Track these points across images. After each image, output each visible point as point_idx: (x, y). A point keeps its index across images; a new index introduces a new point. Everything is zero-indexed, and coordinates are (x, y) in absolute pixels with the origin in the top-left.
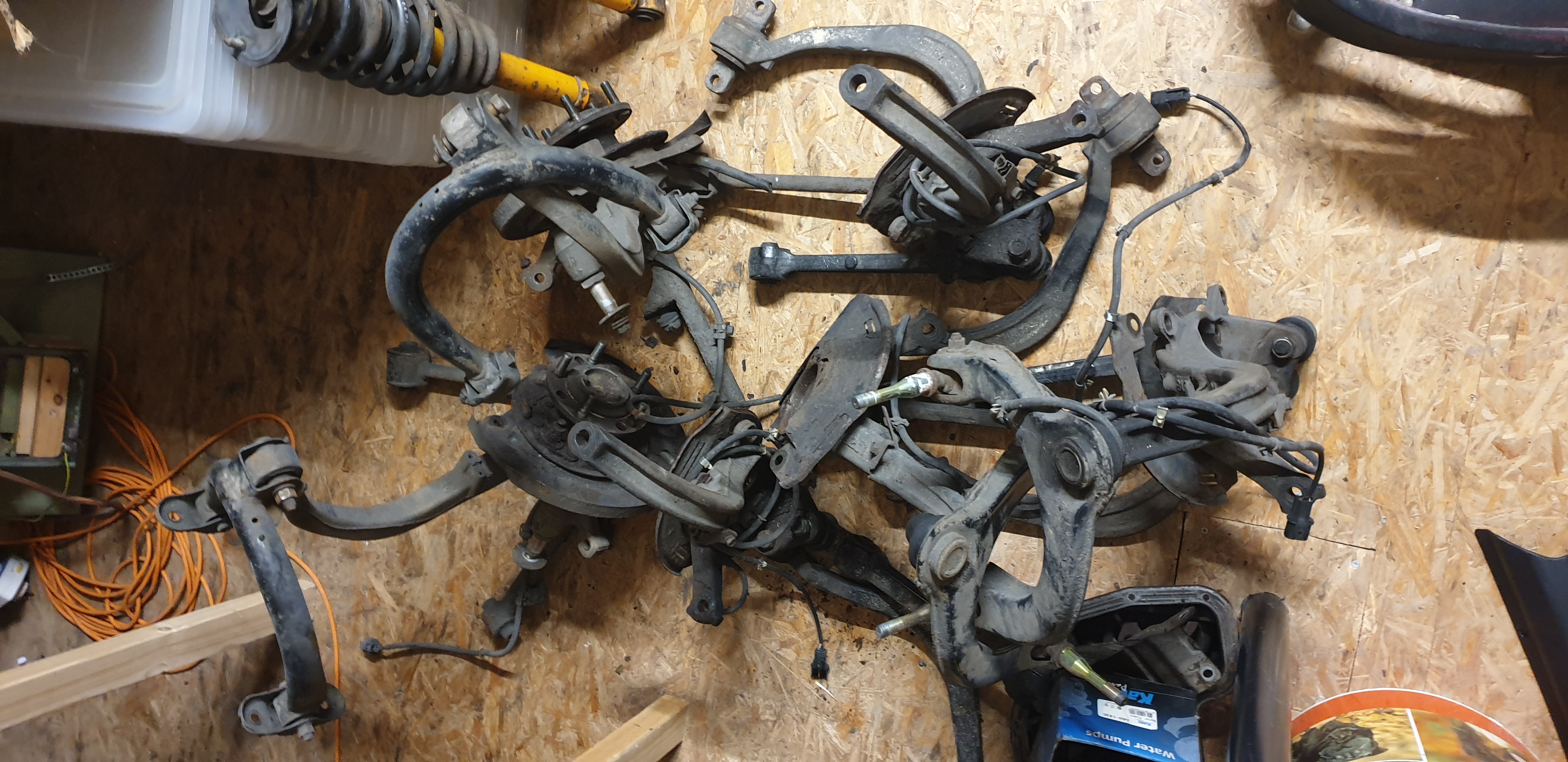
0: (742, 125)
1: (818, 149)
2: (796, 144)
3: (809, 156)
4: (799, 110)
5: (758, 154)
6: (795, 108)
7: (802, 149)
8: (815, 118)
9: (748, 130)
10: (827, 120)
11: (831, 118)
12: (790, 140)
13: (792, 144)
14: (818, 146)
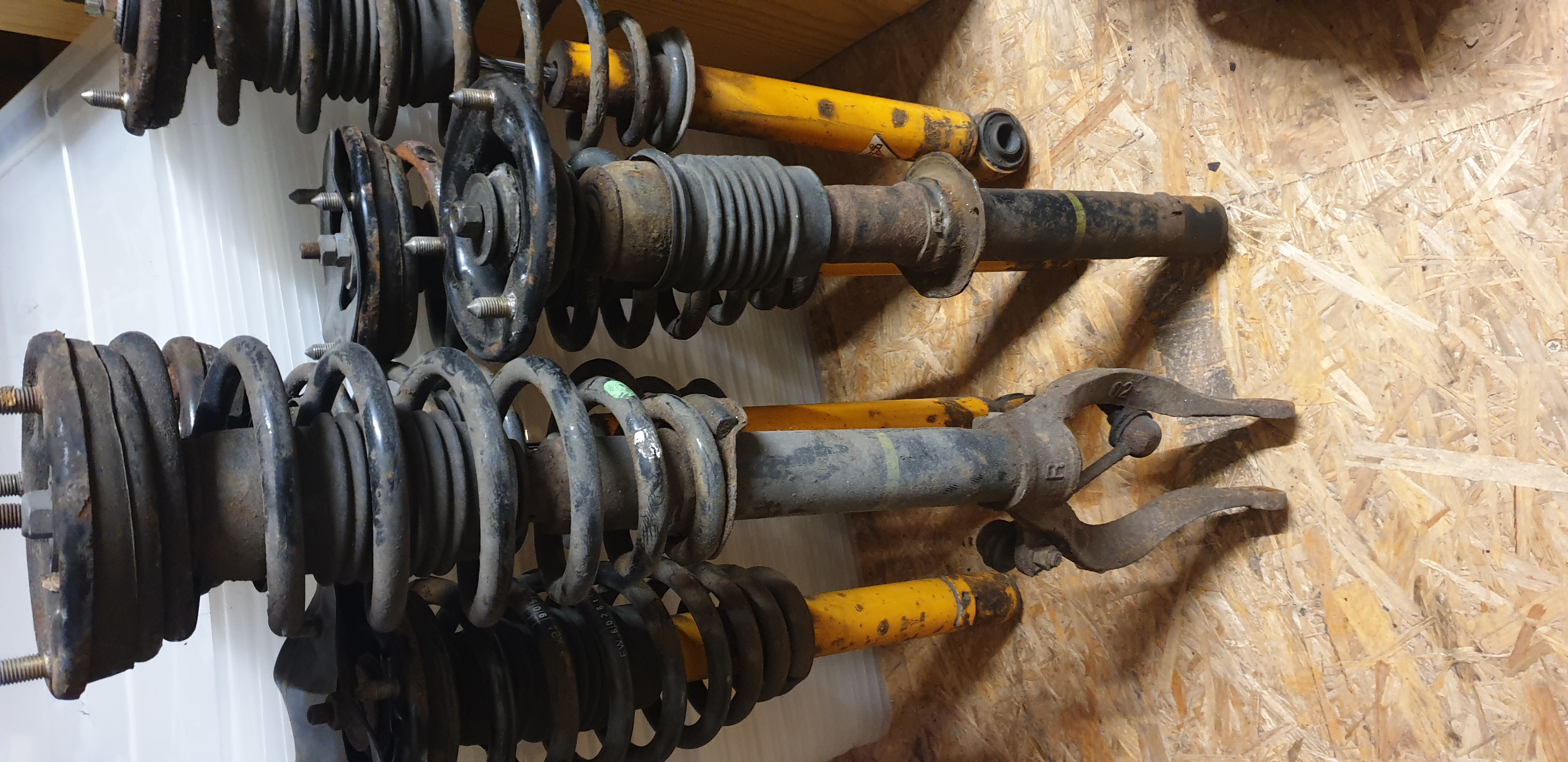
0: (1257, 572)
1: (1432, 583)
2: (1380, 582)
3: (1418, 599)
4: (1363, 519)
5: (1310, 617)
6: (1352, 518)
7: (1397, 589)
8: (1401, 528)
9: (1273, 578)
10: (1430, 523)
11: (1436, 518)
12: (1366, 577)
13: (1372, 584)
14: (1429, 577)
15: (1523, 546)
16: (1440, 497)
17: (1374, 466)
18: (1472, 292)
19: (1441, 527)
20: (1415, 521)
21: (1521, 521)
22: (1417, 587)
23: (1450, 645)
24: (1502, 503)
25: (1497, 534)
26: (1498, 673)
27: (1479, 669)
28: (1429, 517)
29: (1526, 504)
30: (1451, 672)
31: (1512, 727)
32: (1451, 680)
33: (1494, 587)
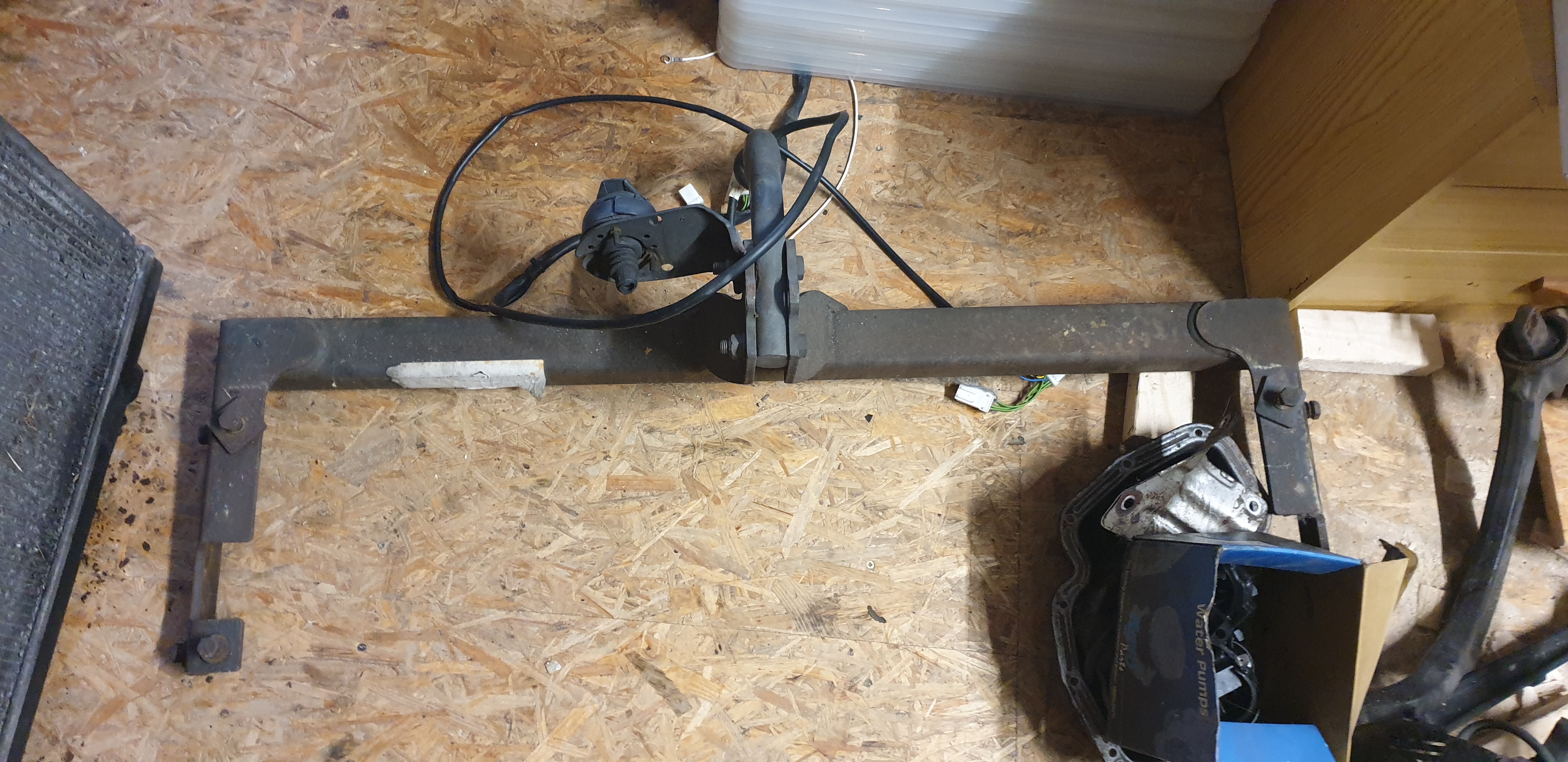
3: (737, 440)
6: (795, 421)
8: (784, 447)
10: (782, 463)
11: (784, 467)
13: (752, 418)
15: (757, 507)
16: (797, 474)
17: (825, 444)
18: (916, 536)
19: (779, 469)
20: (785, 455)
21: (771, 511)
22: (745, 442)
23: (706, 448)
24: (784, 505)
25: (766, 496)
26: (685, 467)
27: (689, 457)
28: (786, 464)
29: (782, 518)
30: (690, 443)
31: (651, 464)
32: (686, 441)
33: (735, 484)
